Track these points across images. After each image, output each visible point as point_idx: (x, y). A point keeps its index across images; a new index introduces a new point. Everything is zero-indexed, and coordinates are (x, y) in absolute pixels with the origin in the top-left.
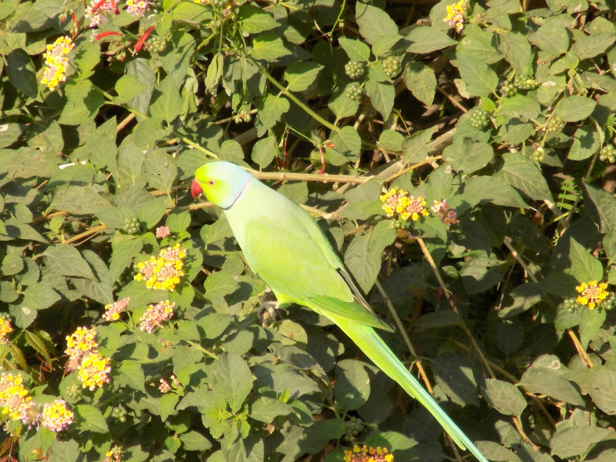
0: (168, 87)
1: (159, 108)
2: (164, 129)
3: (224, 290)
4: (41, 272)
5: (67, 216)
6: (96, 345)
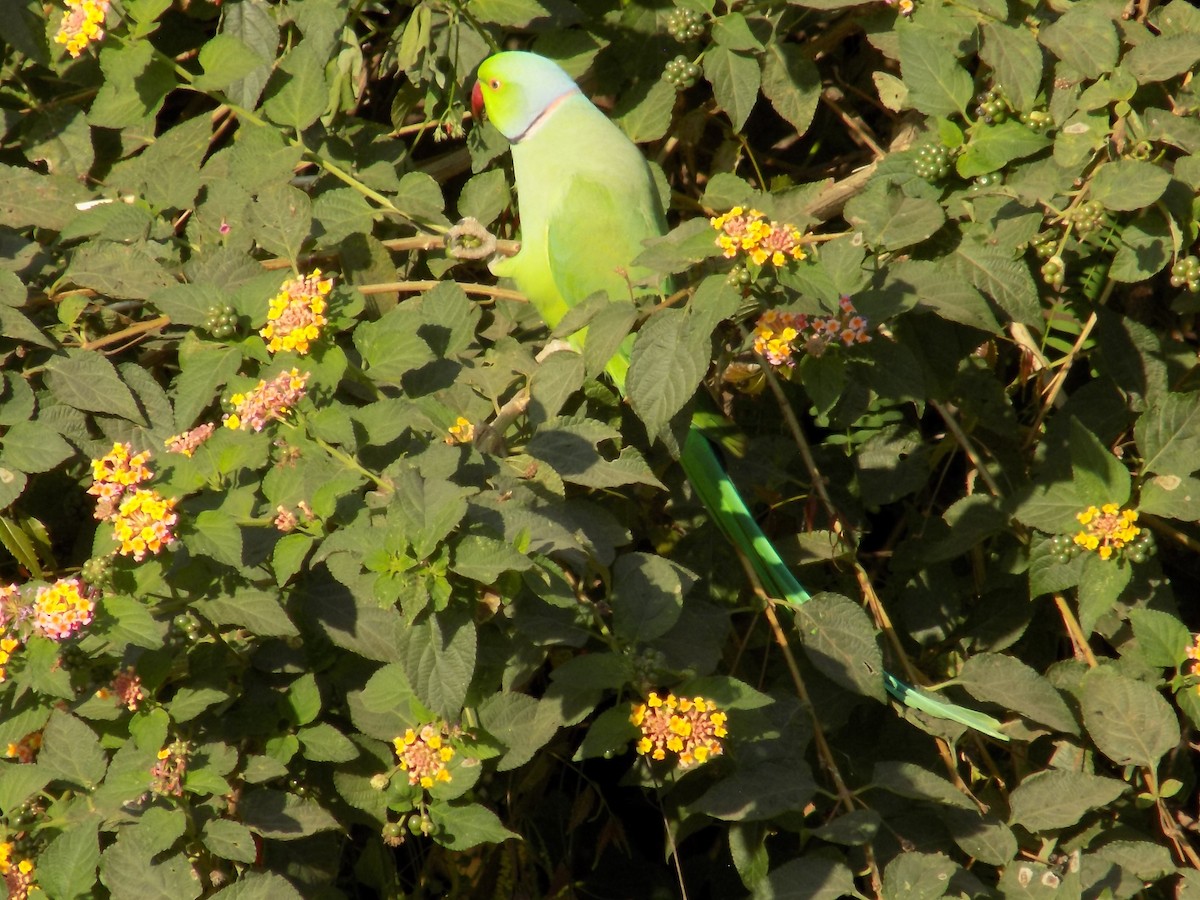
0: (304, 63)
1: (283, 104)
2: (288, 144)
3: (404, 361)
4: (37, 401)
5: (93, 299)
6: (150, 475)
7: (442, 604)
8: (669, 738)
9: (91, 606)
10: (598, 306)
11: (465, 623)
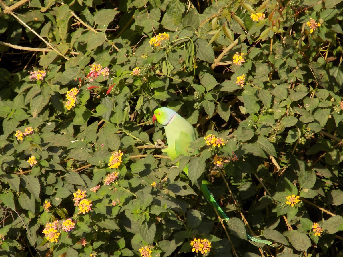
0: (118, 110)
1: (114, 119)
2: (116, 127)
3: (139, 170)
4: (63, 183)
5: (75, 161)
6: (86, 196)
7: (148, 220)
8: (199, 248)
9: (74, 224)
10: (181, 157)
11: (153, 224)
